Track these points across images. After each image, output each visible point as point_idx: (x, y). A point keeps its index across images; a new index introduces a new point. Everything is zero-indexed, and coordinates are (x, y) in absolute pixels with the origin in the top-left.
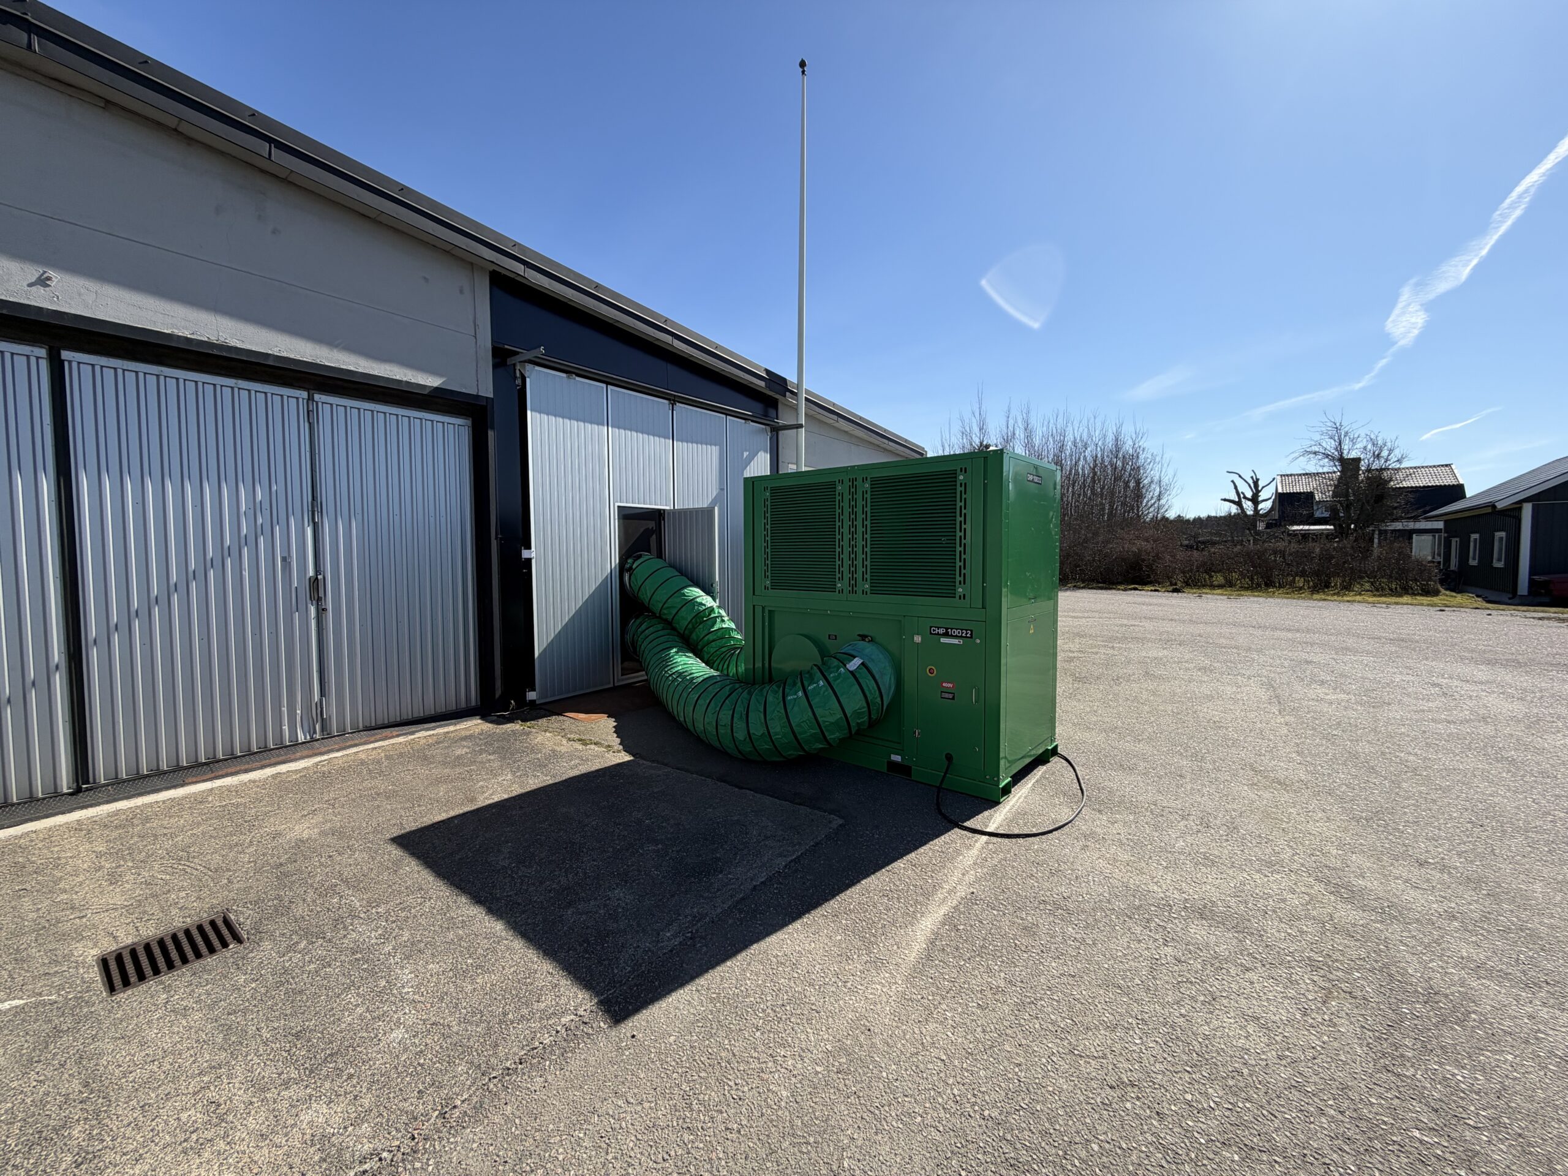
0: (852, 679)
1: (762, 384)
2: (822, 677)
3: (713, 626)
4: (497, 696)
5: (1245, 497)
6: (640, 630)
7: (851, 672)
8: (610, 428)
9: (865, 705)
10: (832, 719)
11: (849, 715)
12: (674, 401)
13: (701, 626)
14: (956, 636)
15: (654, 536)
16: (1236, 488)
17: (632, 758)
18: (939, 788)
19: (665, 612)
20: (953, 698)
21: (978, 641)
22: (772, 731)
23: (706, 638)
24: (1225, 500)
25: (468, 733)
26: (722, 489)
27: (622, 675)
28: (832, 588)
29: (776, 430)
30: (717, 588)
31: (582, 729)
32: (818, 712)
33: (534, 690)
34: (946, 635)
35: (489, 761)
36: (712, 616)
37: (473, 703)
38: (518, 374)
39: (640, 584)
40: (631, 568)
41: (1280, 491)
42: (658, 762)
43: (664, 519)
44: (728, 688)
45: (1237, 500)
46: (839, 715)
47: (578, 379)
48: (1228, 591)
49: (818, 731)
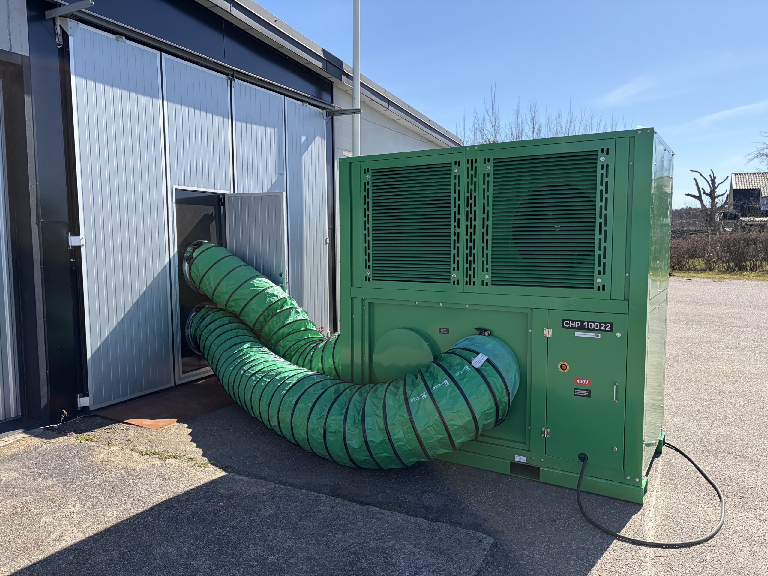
0: (479, 377)
1: (320, 64)
2: (446, 376)
3: (287, 318)
4: (43, 405)
5: (705, 193)
6: (203, 323)
7: (477, 369)
8: (165, 103)
9: (494, 405)
10: (460, 422)
11: (478, 417)
12: (233, 76)
13: (274, 319)
14: (594, 330)
15: (214, 223)
16: (697, 184)
17: (223, 473)
18: (578, 492)
19: (233, 304)
20: (589, 396)
21: (619, 335)
22: (393, 438)
23: (281, 331)
24: (688, 195)
25: (12, 451)
26: (282, 174)
27: (184, 372)
28: (446, 280)
29: (331, 114)
30: (285, 276)
31: (153, 438)
32: (447, 415)
33: (87, 395)
34: (582, 328)
35: (47, 487)
36: (286, 307)
37: (13, 414)
38: (59, 31)
39: (202, 275)
40: (191, 257)
41: (734, 187)
42: (257, 477)
43: (224, 204)
44: (332, 389)
45: (698, 195)
46: (468, 418)
47: (128, 42)
48: (710, 274)
49: (446, 435)
